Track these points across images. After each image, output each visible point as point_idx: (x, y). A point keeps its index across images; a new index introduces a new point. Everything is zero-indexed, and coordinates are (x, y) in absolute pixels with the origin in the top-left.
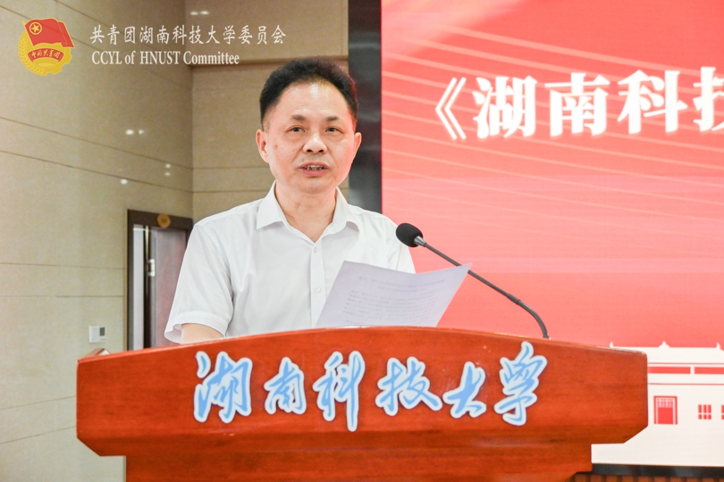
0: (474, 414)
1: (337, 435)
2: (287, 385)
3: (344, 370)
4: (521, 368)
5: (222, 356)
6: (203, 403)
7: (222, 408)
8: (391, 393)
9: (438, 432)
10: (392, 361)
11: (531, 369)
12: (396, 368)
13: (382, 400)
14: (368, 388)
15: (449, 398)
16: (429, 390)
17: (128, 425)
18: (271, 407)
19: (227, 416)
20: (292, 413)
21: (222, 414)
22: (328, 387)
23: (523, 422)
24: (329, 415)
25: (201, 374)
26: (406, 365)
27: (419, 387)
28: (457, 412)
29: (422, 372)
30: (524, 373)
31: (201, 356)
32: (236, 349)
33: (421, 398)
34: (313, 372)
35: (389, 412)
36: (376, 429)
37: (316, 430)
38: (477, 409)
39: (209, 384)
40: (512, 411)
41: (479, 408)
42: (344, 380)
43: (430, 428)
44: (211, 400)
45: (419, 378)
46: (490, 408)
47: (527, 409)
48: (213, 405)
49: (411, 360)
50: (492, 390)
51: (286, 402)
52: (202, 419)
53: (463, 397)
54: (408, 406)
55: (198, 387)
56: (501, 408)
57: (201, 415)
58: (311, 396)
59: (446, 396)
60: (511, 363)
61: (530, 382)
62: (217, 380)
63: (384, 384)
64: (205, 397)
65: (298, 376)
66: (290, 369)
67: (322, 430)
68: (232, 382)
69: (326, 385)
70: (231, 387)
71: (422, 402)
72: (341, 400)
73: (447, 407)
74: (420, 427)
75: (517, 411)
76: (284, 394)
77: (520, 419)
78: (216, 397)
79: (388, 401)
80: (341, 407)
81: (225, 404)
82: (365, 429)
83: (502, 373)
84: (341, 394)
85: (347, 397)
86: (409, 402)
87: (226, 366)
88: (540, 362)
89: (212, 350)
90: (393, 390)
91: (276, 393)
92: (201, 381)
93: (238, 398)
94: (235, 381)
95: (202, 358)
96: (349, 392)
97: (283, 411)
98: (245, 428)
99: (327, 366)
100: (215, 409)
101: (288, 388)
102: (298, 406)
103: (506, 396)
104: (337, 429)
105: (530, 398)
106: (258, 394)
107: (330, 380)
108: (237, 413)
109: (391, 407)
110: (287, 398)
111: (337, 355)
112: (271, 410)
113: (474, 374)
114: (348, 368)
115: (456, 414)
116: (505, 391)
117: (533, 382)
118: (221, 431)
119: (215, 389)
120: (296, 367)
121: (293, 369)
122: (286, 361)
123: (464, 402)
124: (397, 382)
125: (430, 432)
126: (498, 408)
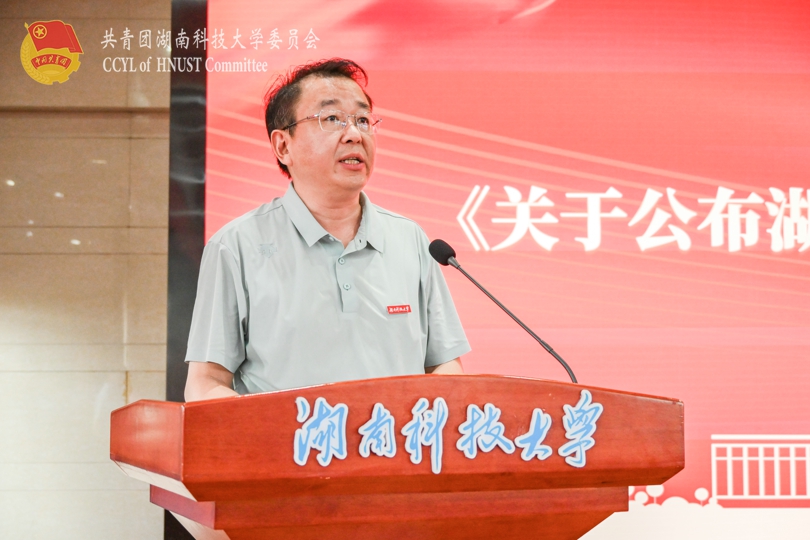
0: (542, 457)
1: (424, 481)
2: (380, 429)
3: (430, 416)
4: (581, 414)
5: (320, 401)
6: (303, 447)
7: (320, 452)
8: (471, 438)
9: (510, 474)
10: (471, 407)
11: (590, 415)
12: (475, 414)
13: (463, 444)
14: (451, 432)
15: (521, 442)
16: (504, 435)
17: (233, 469)
18: (365, 451)
19: (325, 460)
20: (384, 456)
21: (319, 458)
22: (416, 431)
23: (582, 465)
24: (416, 458)
25: (300, 418)
26: (483, 410)
27: (495, 432)
28: (527, 455)
29: (498, 417)
30: (584, 419)
31: (300, 401)
32: (333, 393)
33: (497, 442)
34: (403, 417)
35: (468, 455)
36: (456, 472)
37: (404, 473)
38: (544, 453)
39: (308, 429)
40: (574, 455)
41: (546, 451)
42: (430, 425)
43: (503, 470)
44: (310, 444)
45: (495, 423)
46: (556, 452)
47: (587, 452)
48: (312, 449)
49: (488, 406)
50: (557, 435)
51: (378, 446)
52: (302, 463)
53: (533, 440)
54: (485, 450)
55: (298, 432)
56: (565, 451)
57: (301, 459)
58: (401, 440)
59: (518, 440)
60: (573, 409)
61: (588, 427)
62: (316, 424)
63: (465, 429)
64: (304, 440)
65: (389, 421)
66: (382, 414)
67: (410, 473)
68: (329, 426)
69: (413, 429)
70: (328, 431)
71: (497, 446)
72: (426, 444)
73: (519, 450)
74: (494, 469)
75: (578, 454)
76: (377, 437)
77: (580, 462)
78: (314, 442)
79: (468, 445)
80: (426, 450)
81: (323, 448)
82: (447, 472)
83: (565, 418)
84: (427, 439)
85: (432, 441)
86: (486, 446)
87: (325, 411)
88: (597, 409)
89: (311, 395)
90: (473, 434)
91: (369, 438)
92: (300, 425)
93: (335, 443)
94: (333, 425)
95: (302, 403)
96: (435, 435)
97: (375, 454)
98: (340, 471)
99: (414, 411)
100: (314, 452)
101: (380, 432)
102: (388, 450)
103: (569, 440)
104: (424, 472)
105: (589, 442)
106: (354, 438)
107: (418, 424)
108: (334, 456)
109: (471, 452)
110: (379, 441)
111: (424, 401)
112: (365, 454)
113: (541, 420)
114: (433, 413)
115: (526, 456)
116: (568, 436)
117: (591, 427)
118: (318, 474)
119: (314, 433)
120: (388, 412)
121: (385, 414)
122: (378, 406)
123: (533, 447)
124: (476, 427)
125: (503, 474)
126: (561, 451)
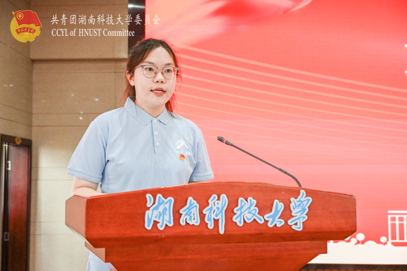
0: (278, 225)
1: (214, 236)
2: (191, 211)
3: (218, 204)
4: (300, 202)
5: (159, 196)
6: (149, 220)
7: (159, 222)
8: (240, 215)
9: (262, 234)
10: (240, 199)
11: (305, 203)
12: (243, 203)
13: (236, 219)
14: (230, 213)
15: (267, 217)
16: (258, 214)
17: (112, 232)
18: (183, 222)
19: (161, 227)
20: (193, 225)
21: (159, 225)
22: (211, 212)
23: (301, 229)
24: (211, 226)
25: (148, 205)
26: (247, 201)
27: (253, 212)
28: (271, 224)
29: (255, 205)
30: (301, 205)
31: (148, 196)
32: (166, 192)
33: (254, 217)
34: (204, 204)
35: (238, 224)
36: (232, 233)
37: (204, 233)
38: (280, 223)
39: (153, 210)
40: (296, 224)
41: (281, 222)
42: (218, 208)
43: (257, 232)
44: (154, 219)
45: (253, 207)
46: (286, 223)
47: (303, 223)
48: (154, 221)
49: (250, 199)
50: (287, 214)
51: (190, 219)
52: (149, 228)
53: (274, 217)
54: (248, 222)
55: (147, 212)
56: (291, 222)
57: (149, 226)
58: (202, 216)
59: (266, 216)
60: (296, 200)
61: (304, 210)
62: (157, 208)
63: (237, 210)
64: (151, 216)
65: (196, 206)
66: (192, 203)
67: (207, 234)
68: (164, 209)
69: (209, 211)
70: (163, 212)
71: (254, 219)
72: (216, 218)
73: (266, 222)
74: (253, 232)
75: (298, 224)
76: (189, 215)
77: (300, 228)
78: (156, 217)
79: (239, 219)
80: (216, 222)
81: (160, 221)
82: (227, 233)
83: (291, 205)
84: (217, 216)
85: (219, 217)
86: (249, 220)
87: (161, 201)
88: (309, 200)
89: (154, 192)
90: (241, 213)
91: (185, 216)
92: (148, 209)
93: (167, 218)
94: (166, 208)
95: (149, 197)
96: (221, 214)
97: (188, 224)
98: (170, 233)
99: (209, 201)
100: (156, 223)
101: (191, 212)
102: (196, 222)
103: (293, 216)
104: (214, 233)
105: (304, 217)
106: (177, 215)
107: (211, 208)
108: (166, 225)
109: (240, 222)
110: (191, 217)
111: (215, 196)
112: (183, 224)
113: (278, 206)
114: (220, 202)
115: (270, 225)
116: (293, 214)
117: (306, 209)
118: (158, 234)
119: (156, 213)
120: (195, 202)
121: (194, 203)
122: (190, 199)
123: (274, 220)
124: (243, 210)
125: (258, 234)
126: (289, 222)
